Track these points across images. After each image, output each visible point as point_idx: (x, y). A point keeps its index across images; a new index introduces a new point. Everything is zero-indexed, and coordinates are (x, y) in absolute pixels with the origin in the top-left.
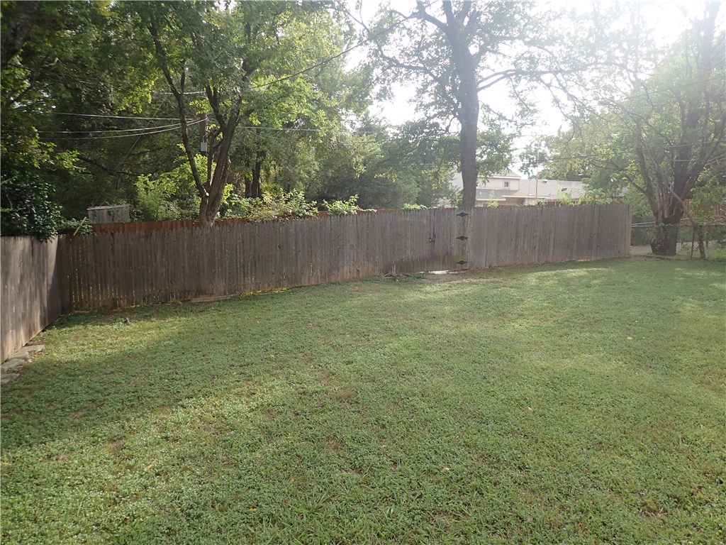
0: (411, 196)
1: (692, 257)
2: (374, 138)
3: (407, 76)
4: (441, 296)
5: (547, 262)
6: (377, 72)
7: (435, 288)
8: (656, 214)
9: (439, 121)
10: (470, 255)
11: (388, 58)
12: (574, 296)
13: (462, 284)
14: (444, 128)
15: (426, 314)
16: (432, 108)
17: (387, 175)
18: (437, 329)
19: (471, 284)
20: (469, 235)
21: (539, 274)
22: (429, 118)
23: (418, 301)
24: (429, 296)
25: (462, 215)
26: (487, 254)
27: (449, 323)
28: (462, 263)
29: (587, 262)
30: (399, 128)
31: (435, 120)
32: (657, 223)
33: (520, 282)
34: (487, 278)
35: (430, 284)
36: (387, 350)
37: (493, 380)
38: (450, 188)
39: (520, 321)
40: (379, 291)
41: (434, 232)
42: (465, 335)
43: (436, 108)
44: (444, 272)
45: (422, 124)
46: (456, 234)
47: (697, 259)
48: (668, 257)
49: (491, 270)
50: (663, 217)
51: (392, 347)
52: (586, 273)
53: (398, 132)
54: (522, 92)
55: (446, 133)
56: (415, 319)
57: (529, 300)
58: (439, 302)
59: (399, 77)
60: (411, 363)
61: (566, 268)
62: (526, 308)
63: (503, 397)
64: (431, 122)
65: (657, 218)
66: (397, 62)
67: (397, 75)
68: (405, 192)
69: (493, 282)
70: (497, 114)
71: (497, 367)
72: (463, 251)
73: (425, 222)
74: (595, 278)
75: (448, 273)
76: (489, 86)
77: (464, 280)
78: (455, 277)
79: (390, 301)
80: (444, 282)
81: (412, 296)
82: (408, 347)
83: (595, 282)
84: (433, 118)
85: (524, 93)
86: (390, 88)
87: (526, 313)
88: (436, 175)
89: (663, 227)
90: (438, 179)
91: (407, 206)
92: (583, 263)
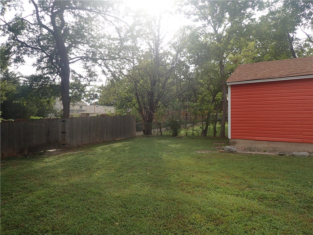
0: (33, 113)
1: (158, 135)
2: (11, 83)
3: (32, 52)
4: (54, 163)
5: (104, 141)
6: (14, 48)
7: (51, 159)
8: (144, 119)
9: (50, 76)
10: (68, 141)
11: (21, 42)
12: (119, 156)
13: (66, 155)
14: (52, 79)
15: (48, 175)
16: (46, 69)
17: (20, 101)
18: (56, 183)
19: (70, 155)
20: (67, 131)
21: (101, 147)
22: (44, 74)
23: (42, 168)
24: (48, 164)
25: (63, 121)
26: (76, 139)
27: (62, 179)
28: (64, 145)
29: (120, 140)
30: (27, 78)
31: (47, 75)
32: (145, 123)
33: (94, 152)
34: (78, 151)
35: (48, 157)
36: (26, 203)
37: (93, 210)
38: (54, 109)
39: (99, 172)
40: (17, 165)
41: (48, 130)
42: (72, 184)
43: (47, 70)
44: (55, 150)
45: (41, 77)
46: (60, 130)
47: (160, 136)
48: (150, 136)
49: (78, 147)
50: (147, 120)
51: (29, 200)
52: (121, 145)
53: (27, 80)
54: (89, 66)
55: (53, 82)
56: (42, 179)
57: (100, 160)
58: (54, 167)
59: (27, 52)
60: (42, 209)
61: (113, 143)
62: (100, 164)
63: (102, 220)
64: (45, 76)
65: (145, 121)
66: (26, 44)
67: (26, 51)
68: (30, 111)
69: (81, 153)
70: (79, 75)
71: (94, 201)
72: (64, 139)
73: (44, 125)
74: (126, 147)
75: (57, 151)
76: (74, 62)
77: (66, 154)
78: (60, 152)
79: (25, 170)
80: (55, 155)
81: (38, 165)
82: (39, 198)
83: (126, 148)
84: (46, 74)
85: (90, 67)
86: (22, 57)
87: (100, 167)
88: (48, 102)
89: (147, 124)
90: (50, 104)
91: (32, 117)
92: (119, 140)
